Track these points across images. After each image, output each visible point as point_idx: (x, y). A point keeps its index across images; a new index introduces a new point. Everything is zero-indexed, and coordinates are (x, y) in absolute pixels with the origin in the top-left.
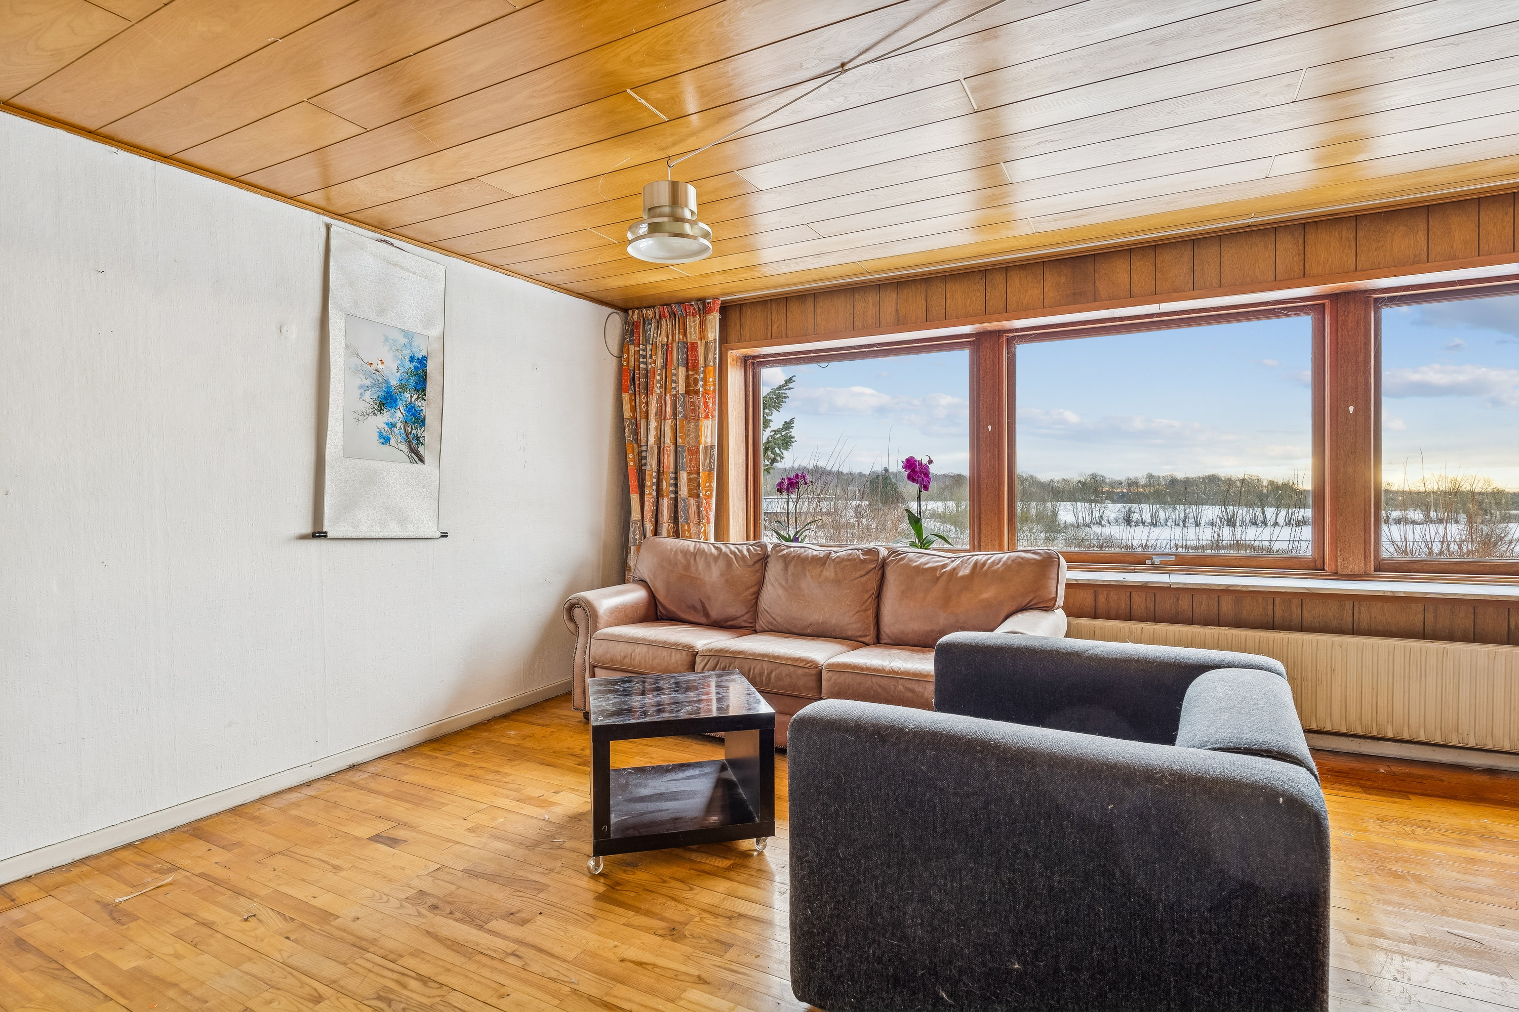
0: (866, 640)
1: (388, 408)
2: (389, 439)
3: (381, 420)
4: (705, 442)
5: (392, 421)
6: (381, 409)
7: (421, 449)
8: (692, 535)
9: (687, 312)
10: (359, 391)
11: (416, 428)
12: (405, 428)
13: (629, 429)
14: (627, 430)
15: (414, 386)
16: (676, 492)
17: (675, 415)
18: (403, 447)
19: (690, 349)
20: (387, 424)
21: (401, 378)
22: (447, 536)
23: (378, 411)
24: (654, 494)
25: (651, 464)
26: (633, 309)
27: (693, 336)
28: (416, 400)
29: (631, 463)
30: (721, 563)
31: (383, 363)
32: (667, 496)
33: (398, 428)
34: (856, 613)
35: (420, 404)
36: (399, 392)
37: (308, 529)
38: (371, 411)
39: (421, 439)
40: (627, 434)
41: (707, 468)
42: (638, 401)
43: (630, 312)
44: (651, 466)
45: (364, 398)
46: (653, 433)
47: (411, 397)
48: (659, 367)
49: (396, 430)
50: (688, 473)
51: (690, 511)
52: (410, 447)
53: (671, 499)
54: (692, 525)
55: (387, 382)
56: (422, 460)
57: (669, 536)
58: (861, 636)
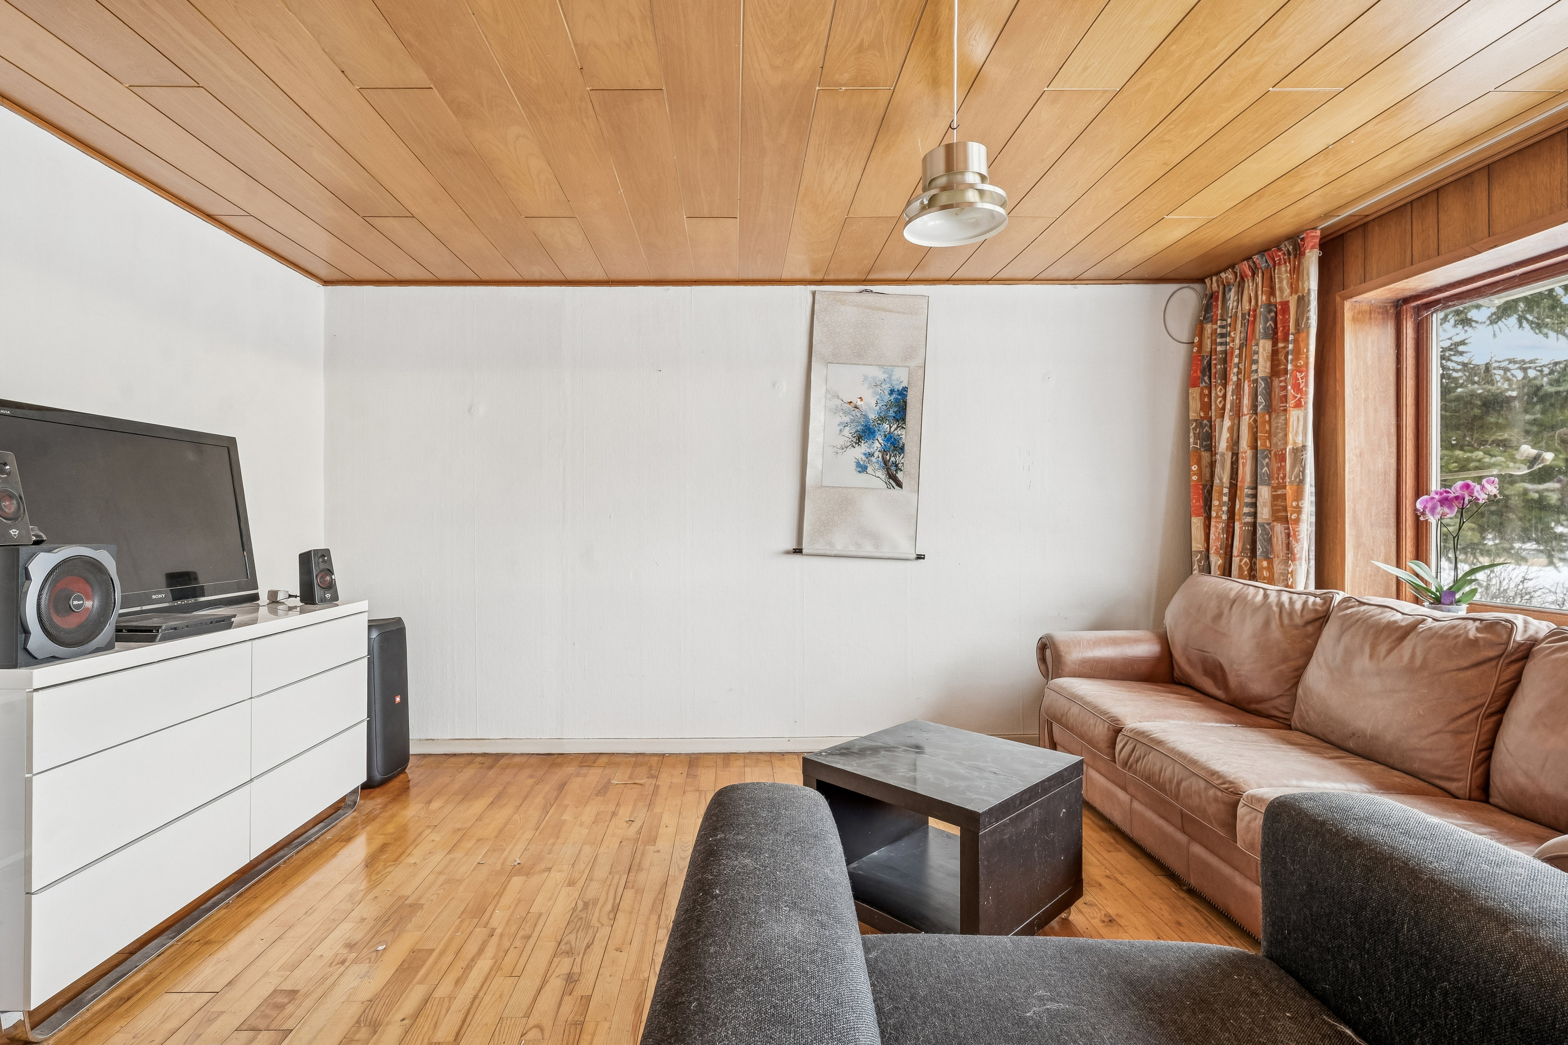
0: (1452, 786)
1: (866, 440)
2: (866, 468)
3: (859, 452)
4: (1295, 442)
5: (870, 451)
6: (859, 441)
7: (900, 475)
8: (1276, 576)
9: (1275, 262)
10: (839, 428)
11: (895, 456)
12: (883, 457)
13: (1194, 434)
14: (1191, 434)
15: (894, 417)
16: (1255, 515)
17: (1254, 407)
18: (882, 474)
19: (1277, 312)
20: (865, 454)
21: (879, 411)
22: (924, 558)
23: (856, 443)
24: (1224, 517)
25: (1223, 476)
26: (1211, 276)
27: (1284, 292)
28: (896, 429)
29: (1195, 478)
30: (1259, 620)
31: (862, 400)
32: (1240, 520)
33: (875, 457)
34: (1434, 734)
35: (899, 432)
36: (878, 424)
37: (792, 545)
38: (849, 443)
39: (899, 465)
40: (1192, 440)
41: (1295, 479)
42: (1213, 395)
43: (1207, 281)
44: (1221, 480)
45: (844, 433)
46: (1225, 435)
47: (890, 427)
48: (1238, 346)
49: (874, 459)
50: (1273, 487)
51: (1274, 540)
52: (888, 473)
53: (1246, 524)
54: (1276, 561)
55: (865, 416)
56: (899, 485)
57: (1241, 576)
58: (1440, 778)
